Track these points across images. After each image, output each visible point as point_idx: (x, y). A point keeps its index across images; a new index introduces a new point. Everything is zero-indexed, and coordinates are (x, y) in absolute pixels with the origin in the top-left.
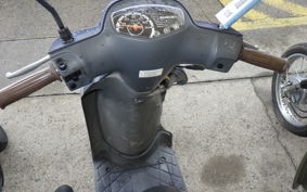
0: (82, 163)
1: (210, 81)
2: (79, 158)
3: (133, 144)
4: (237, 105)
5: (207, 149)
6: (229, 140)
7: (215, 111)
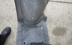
0: (15, 21)
1: (61, 2)
2: (14, 19)
3: (33, 18)
4: (68, 11)
5: (56, 24)
6: (63, 22)
7: (61, 12)
